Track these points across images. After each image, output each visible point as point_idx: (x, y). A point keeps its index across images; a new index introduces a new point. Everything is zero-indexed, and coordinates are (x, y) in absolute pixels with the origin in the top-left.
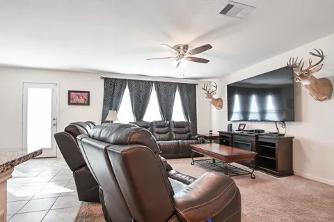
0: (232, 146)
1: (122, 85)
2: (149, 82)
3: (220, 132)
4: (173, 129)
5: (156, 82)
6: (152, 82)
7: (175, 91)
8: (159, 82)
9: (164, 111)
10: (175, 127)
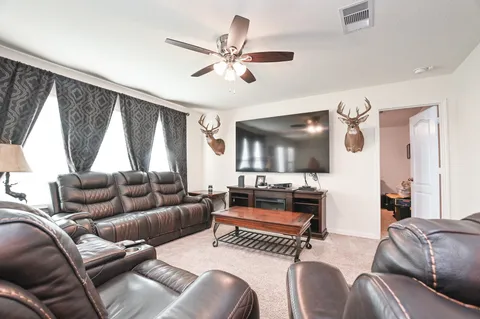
0: (254, 207)
1: (37, 85)
2: (109, 92)
3: (230, 188)
4: (156, 187)
5: (123, 96)
6: (116, 94)
7: (157, 119)
8: (129, 97)
9: (137, 153)
10: (159, 183)
